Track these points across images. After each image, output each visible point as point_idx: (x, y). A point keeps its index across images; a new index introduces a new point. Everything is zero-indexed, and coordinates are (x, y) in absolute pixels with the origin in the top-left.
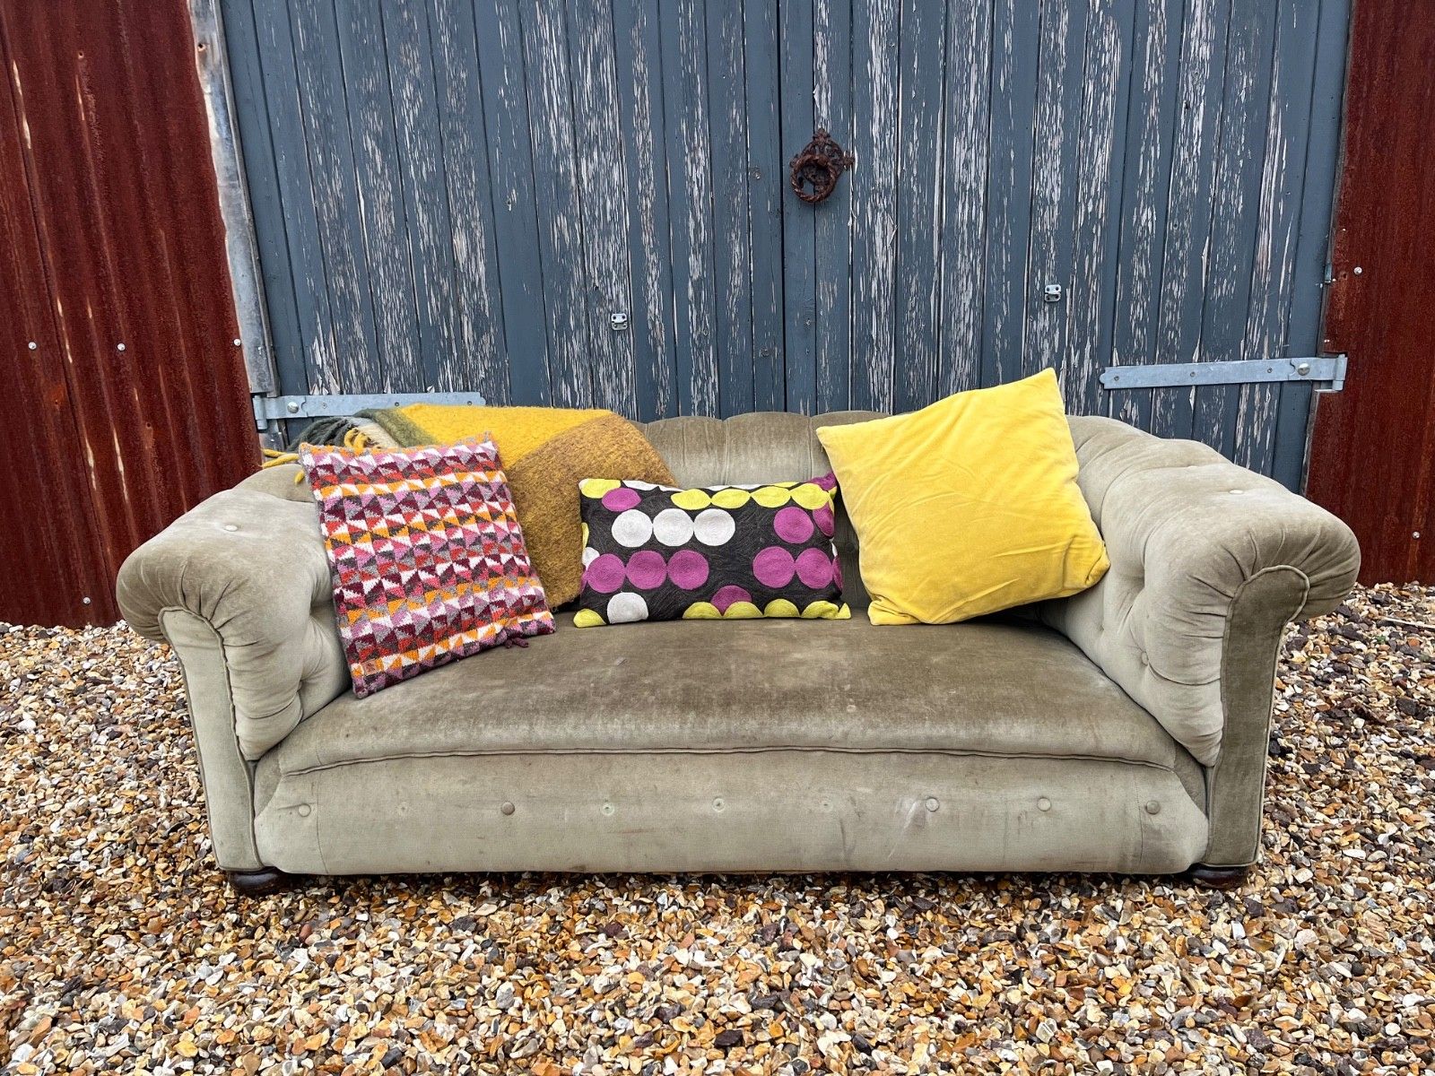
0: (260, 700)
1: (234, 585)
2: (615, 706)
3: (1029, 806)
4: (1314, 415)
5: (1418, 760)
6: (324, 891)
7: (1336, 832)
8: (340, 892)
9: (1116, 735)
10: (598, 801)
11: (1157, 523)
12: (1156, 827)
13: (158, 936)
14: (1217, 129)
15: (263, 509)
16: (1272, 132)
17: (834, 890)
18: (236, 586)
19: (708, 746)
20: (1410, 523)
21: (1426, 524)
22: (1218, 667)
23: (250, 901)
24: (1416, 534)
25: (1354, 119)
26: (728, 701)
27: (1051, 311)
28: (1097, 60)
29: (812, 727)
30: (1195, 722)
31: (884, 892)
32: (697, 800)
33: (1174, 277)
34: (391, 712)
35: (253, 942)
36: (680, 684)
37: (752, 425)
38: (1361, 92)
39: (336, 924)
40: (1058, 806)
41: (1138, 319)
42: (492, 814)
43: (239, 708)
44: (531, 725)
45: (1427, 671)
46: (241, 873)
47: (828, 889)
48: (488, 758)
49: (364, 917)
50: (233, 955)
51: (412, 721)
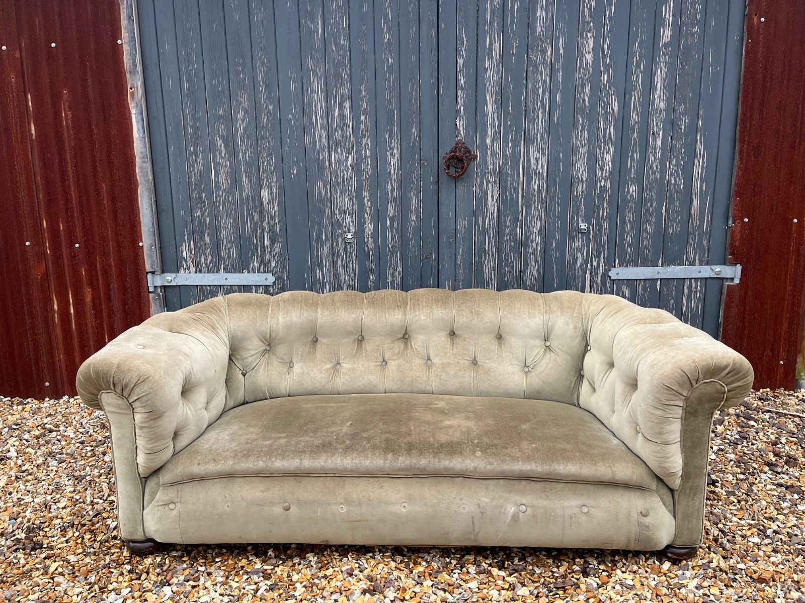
0: (152, 443)
1: (142, 379)
2: (347, 450)
3: (576, 510)
4: (724, 297)
5: (787, 488)
6: (180, 553)
7: (744, 528)
8: (188, 554)
9: (624, 471)
10: (336, 503)
11: (644, 355)
12: (647, 524)
13: (86, 578)
14: (669, 145)
15: (157, 337)
16: (698, 147)
17: (467, 557)
18: (143, 380)
19: (399, 473)
20: (778, 356)
21: (787, 357)
22: (678, 435)
23: (138, 558)
24: (782, 362)
25: (742, 141)
26: (410, 448)
27: (582, 238)
28: (605, 109)
29: (456, 463)
30: (667, 465)
31: (495, 559)
32: (392, 504)
33: (647, 221)
34: (224, 451)
35: (140, 582)
36: (383, 437)
37: (422, 295)
38: (746, 127)
39: (187, 572)
40: (592, 511)
41: (628, 243)
42: (278, 510)
43: (140, 447)
44: (301, 460)
45: (790, 438)
46: (134, 542)
47: (463, 556)
48: (276, 478)
49: (202, 569)
50: (129, 589)
51: (235, 456)
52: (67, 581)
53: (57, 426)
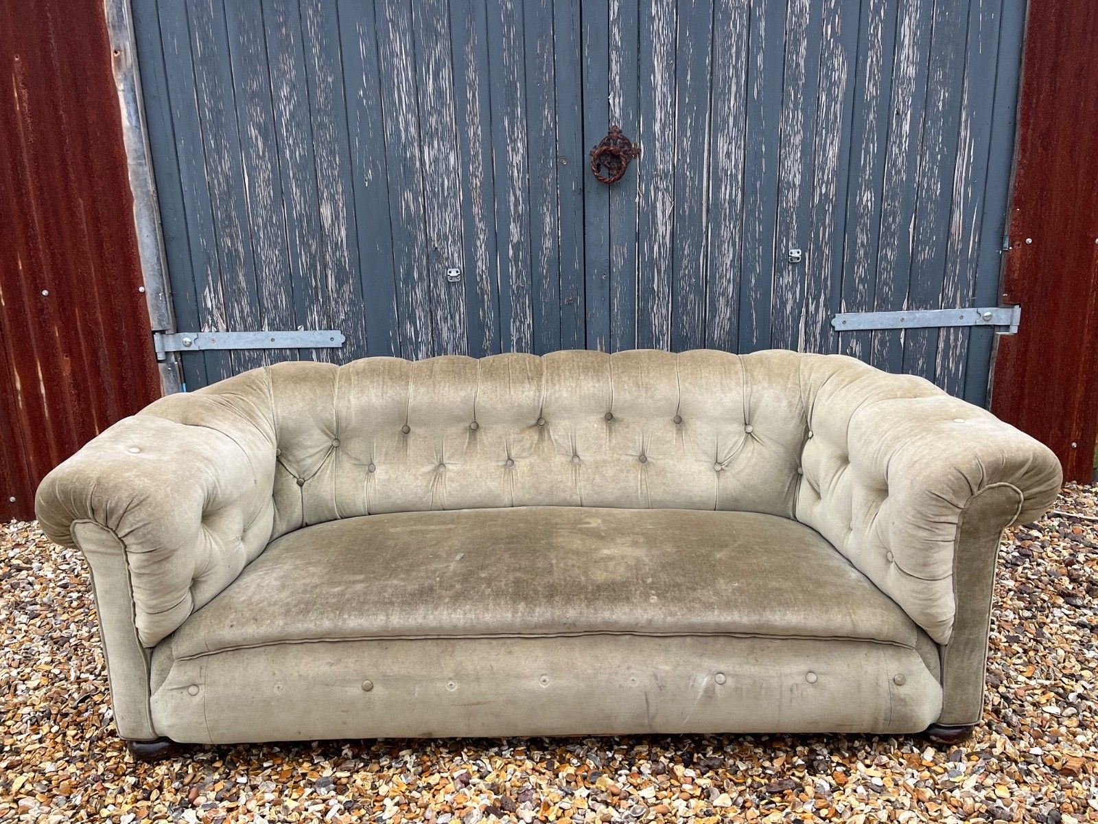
0: (156, 598)
1: (136, 501)
2: (458, 598)
3: (799, 679)
4: (995, 352)
5: (1092, 629)
6: (209, 756)
7: (1036, 692)
8: (222, 757)
9: (870, 619)
10: (443, 679)
11: (898, 447)
12: (903, 696)
13: (68, 797)
14: (921, 131)
15: (162, 433)
16: (963, 133)
17: (637, 748)
18: (138, 502)
19: (535, 631)
20: (1070, 436)
21: (1082, 437)
22: (951, 565)
23: (146, 766)
24: (1074, 445)
25: (1025, 124)
26: (552, 593)
27: (793, 270)
28: (828, 77)
29: (621, 614)
30: (934, 611)
31: (679, 750)
32: (526, 677)
33: (888, 244)
34: (270, 605)
35: (149, 803)
36: (511, 577)
37: (564, 361)
38: (1031, 103)
39: (219, 786)
40: (822, 679)
41: (860, 276)
42: (355, 691)
43: (139, 604)
44: (387, 615)
45: (1090, 555)
46: (138, 742)
47: (632, 748)
48: (350, 644)
49: (243, 780)
50: (132, 816)
51: (287, 613)
52: (38, 804)
53: (29, 561)
